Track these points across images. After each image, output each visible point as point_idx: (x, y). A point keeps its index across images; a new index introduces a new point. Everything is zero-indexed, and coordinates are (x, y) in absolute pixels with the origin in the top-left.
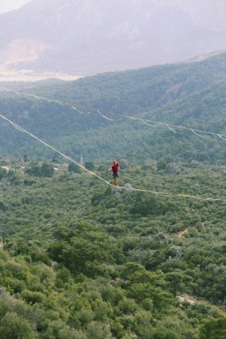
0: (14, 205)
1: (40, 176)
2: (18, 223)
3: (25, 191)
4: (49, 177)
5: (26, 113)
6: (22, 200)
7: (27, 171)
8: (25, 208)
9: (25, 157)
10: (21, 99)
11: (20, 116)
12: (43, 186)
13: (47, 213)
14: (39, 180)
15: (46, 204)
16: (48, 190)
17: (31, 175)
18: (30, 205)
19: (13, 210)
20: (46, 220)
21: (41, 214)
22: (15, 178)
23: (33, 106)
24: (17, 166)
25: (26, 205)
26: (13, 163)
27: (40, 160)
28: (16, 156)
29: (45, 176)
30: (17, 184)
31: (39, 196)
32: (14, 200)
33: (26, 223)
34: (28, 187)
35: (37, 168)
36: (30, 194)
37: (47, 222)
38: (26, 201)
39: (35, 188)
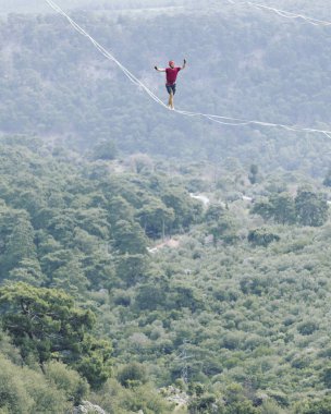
0: (220, 297)
1: (292, 221)
2: (230, 345)
3: (251, 262)
4: (314, 224)
5: (259, 54)
6: (243, 283)
7: (258, 209)
8: (249, 305)
9: (254, 170)
10: (244, 19)
11: (242, 65)
12: (298, 248)
13: (306, 319)
14: (288, 233)
15: (305, 297)
16: (311, 260)
17: (266, 219)
18: (263, 298)
19: (217, 310)
20: (305, 338)
21: (289, 323)
22: (224, 226)
23: (277, 38)
24: (231, 193)
25: (253, 297)
26: (220, 186)
27: (293, 180)
28: (230, 167)
29: (304, 222)
30: (229, 241)
31: (285, 274)
32: (220, 285)
33: (251, 345)
34: (260, 250)
35: (283, 201)
36: (264, 270)
37: (305, 345)
38: (254, 287)
39: (276, 252)
